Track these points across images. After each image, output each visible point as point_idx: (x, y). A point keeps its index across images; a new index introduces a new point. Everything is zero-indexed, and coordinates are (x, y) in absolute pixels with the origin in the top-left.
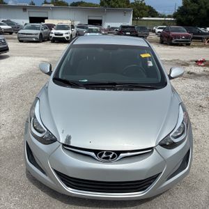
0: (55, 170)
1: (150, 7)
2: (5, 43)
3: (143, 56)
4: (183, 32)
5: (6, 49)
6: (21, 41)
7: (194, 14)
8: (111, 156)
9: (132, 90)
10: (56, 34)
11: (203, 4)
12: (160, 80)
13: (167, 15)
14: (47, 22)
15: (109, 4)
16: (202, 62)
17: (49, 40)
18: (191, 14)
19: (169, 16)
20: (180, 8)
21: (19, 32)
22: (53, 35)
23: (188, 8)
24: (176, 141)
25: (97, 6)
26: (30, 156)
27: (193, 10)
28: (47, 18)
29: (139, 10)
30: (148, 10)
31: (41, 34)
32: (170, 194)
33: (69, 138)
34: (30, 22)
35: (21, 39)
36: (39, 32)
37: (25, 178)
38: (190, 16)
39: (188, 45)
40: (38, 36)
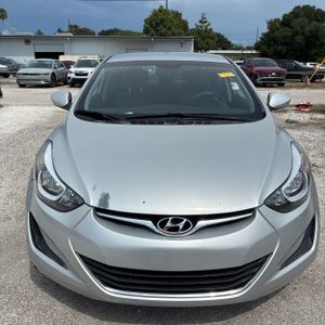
0: (81, 257)
1: (219, 35)
3: (222, 75)
4: (273, 66)
6: (22, 86)
7: (286, 44)
8: (181, 225)
9: (209, 123)
10: (77, 74)
11: (299, 28)
12: (253, 110)
13: (245, 46)
14: (62, 58)
15: (157, 31)
16: (306, 106)
17: (65, 84)
18: (282, 44)
19: (248, 48)
20: (265, 35)
21: (20, 72)
22: (73, 76)
23: (277, 34)
25: (139, 34)
26: (37, 237)
27: (284, 38)
28: (62, 54)
29: (203, 39)
30: (217, 39)
31: (53, 74)
32: (284, 298)
33: (105, 198)
34: (37, 57)
35: (22, 83)
36: (50, 71)
37: (28, 281)
38: (280, 47)
39: (281, 85)
40: (49, 77)
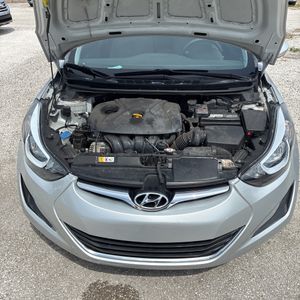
2: (4, 9)
5: (8, 19)
24: (271, 171)
